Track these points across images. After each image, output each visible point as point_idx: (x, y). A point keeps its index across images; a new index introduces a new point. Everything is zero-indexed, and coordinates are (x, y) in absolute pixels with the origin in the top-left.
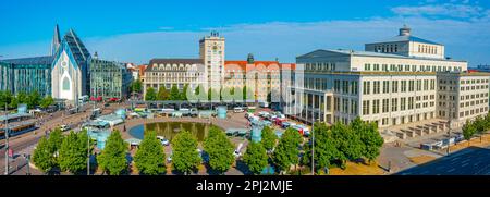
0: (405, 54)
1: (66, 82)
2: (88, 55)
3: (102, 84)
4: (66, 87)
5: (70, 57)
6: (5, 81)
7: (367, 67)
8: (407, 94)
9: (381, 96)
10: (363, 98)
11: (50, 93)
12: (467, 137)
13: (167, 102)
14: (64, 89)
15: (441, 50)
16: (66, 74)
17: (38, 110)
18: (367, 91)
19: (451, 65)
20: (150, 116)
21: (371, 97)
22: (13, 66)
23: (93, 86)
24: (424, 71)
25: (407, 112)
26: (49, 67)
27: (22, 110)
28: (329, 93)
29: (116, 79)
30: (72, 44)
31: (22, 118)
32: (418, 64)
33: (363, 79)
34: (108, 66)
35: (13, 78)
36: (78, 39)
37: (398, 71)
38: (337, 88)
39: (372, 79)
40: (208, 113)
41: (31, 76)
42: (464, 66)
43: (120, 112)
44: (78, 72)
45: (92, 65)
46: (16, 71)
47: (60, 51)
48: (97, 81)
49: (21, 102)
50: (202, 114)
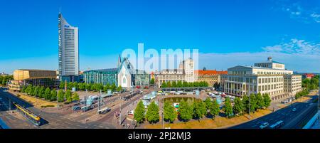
0: (271, 68)
1: (124, 79)
3: (140, 80)
4: (124, 82)
5: (126, 69)
6: (97, 79)
7: (258, 73)
8: (274, 83)
9: (265, 84)
10: (259, 85)
11: (117, 85)
12: (296, 99)
13: (171, 88)
15: (283, 66)
16: (124, 76)
18: (260, 82)
19: (287, 72)
20: (166, 94)
21: (261, 84)
22: (101, 73)
23: (136, 81)
24: (278, 74)
25: (274, 90)
26: (117, 73)
27: (109, 92)
28: (244, 83)
31: (111, 96)
32: (276, 71)
33: (259, 77)
35: (101, 78)
37: (269, 74)
38: (247, 81)
39: (262, 78)
40: (191, 93)
41: (109, 77)
42: (292, 73)
43: (153, 93)
46: (102, 75)
47: (122, 66)
48: (138, 79)
49: (108, 89)
50: (188, 93)
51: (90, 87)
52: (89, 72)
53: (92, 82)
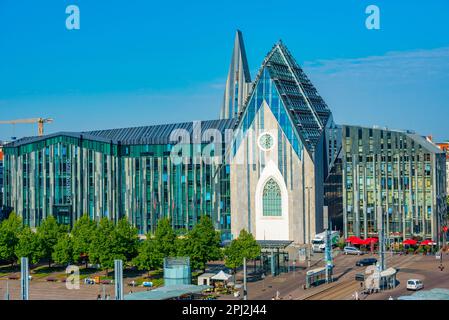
1: (271, 191)
2: (325, 115)
3: (376, 198)
4: (272, 208)
5: (282, 122)
6: (98, 191)
11: (226, 225)
14: (266, 212)
16: (272, 170)
17: (222, 275)
23: (351, 203)
29: (418, 183)
30: (285, 83)
34: (391, 146)
35: (119, 184)
36: (298, 70)
44: (305, 165)
45: (347, 145)
46: (128, 162)
47: (254, 105)
48: (363, 188)
49: (167, 252)
51: (47, 246)
52: (40, 143)
53: (63, 212)
